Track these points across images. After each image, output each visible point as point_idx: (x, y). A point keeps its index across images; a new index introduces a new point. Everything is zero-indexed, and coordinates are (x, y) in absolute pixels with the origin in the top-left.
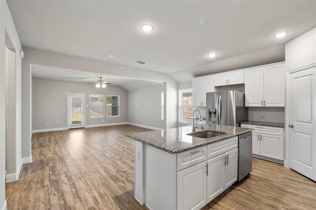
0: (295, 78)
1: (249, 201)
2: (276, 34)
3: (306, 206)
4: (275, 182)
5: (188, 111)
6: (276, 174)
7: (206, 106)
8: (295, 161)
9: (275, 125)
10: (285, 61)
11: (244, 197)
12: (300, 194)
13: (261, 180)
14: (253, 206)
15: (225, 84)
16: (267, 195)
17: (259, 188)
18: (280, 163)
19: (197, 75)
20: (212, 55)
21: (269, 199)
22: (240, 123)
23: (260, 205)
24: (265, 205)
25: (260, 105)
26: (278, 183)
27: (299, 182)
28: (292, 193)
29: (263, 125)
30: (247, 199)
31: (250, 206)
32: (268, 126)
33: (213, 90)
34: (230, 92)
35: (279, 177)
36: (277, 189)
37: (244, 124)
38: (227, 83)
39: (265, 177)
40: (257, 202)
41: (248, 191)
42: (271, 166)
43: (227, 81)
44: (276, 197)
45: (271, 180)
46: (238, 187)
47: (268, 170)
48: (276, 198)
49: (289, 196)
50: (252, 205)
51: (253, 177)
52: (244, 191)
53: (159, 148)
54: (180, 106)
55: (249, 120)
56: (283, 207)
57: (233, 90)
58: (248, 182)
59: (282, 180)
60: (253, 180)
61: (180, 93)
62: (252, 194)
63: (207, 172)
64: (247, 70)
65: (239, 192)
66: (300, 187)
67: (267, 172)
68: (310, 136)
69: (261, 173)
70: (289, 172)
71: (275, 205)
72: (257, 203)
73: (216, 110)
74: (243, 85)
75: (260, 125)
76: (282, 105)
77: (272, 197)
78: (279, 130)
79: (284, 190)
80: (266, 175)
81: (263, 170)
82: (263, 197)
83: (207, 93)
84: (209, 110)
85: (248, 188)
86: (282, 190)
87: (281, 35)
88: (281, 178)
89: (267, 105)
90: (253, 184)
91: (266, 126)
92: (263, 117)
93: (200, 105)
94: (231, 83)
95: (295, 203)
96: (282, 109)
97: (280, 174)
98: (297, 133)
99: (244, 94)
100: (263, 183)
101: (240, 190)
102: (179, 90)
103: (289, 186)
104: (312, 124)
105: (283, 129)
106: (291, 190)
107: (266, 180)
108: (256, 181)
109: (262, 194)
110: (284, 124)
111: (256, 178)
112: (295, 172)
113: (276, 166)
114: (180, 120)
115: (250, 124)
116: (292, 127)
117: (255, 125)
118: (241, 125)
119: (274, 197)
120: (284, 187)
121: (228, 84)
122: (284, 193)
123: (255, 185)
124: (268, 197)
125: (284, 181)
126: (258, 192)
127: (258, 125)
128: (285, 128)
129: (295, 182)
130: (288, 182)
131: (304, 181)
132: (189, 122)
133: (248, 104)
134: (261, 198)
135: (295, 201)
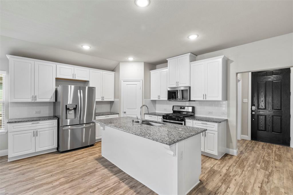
0: (127, 85)
25: (100, 100)
29: (109, 115)
37: (97, 116)
38: (73, 77)
73: (76, 106)
76: (112, 100)
84: (66, 106)
89: (105, 100)
94: (77, 78)
104: (136, 110)
105: (118, 115)
116: (126, 112)
117: (104, 115)
121: (74, 79)
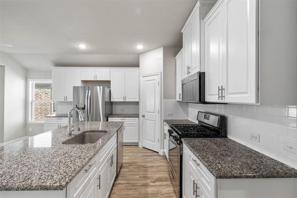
0: (146, 81)
1: (130, 191)
2: (137, 45)
3: (160, 173)
4: (139, 162)
5: (39, 107)
6: (137, 155)
7: (72, 101)
8: (146, 141)
9: (133, 116)
10: (139, 67)
11: (125, 189)
12: (154, 165)
13: (130, 164)
14: (134, 193)
15: (93, 79)
16: (138, 177)
17: (132, 173)
18: (136, 145)
19: (59, 64)
20: (83, 46)
21: (141, 180)
22: (107, 116)
23: (137, 189)
24: (140, 187)
25: (122, 100)
26: (141, 162)
27: (150, 156)
28: (150, 167)
29: (125, 117)
30: (128, 190)
31: (131, 196)
32: (129, 117)
33: (79, 84)
34: (97, 87)
35: (139, 156)
36: (142, 168)
37: (111, 117)
38: (95, 78)
39: (132, 160)
40: (135, 187)
41: (126, 180)
42: (132, 149)
43: (95, 76)
44: (143, 175)
45: (136, 162)
46: (117, 181)
47: (131, 154)
48: (144, 177)
49: (150, 170)
50: (132, 193)
51: (124, 165)
52: (123, 182)
53: (26, 188)
54: (30, 101)
55: (113, 113)
56: (150, 182)
57: (100, 86)
58: (122, 172)
59: (142, 159)
60: (125, 167)
61: (32, 83)
62: (130, 182)
63: (100, 186)
64: (113, 69)
65: (119, 186)
66: (152, 160)
67: (131, 155)
68: (154, 122)
69: (128, 158)
70: (143, 150)
71: (146, 182)
72: (135, 189)
73: (85, 105)
74: (109, 82)
75: (124, 117)
76: (137, 100)
77: (142, 177)
78: (136, 120)
79: (145, 166)
80: (132, 159)
81: (128, 154)
82: (137, 180)
83: (73, 87)
84: (76, 105)
85: (124, 177)
86: (145, 167)
87: (140, 47)
88: (141, 157)
89: (127, 100)
90: (126, 172)
91: (127, 117)
92: (123, 110)
93: (63, 100)
94: (98, 79)
95: (154, 174)
96: (137, 103)
97: (139, 154)
98: (147, 121)
99: (110, 90)
100: (132, 167)
101: (119, 183)
102: (29, 80)
103: (146, 162)
104: (155, 114)
105: (138, 118)
106: (149, 165)
107: (134, 163)
108: (127, 167)
109: (135, 178)
110: (138, 114)
111: (126, 165)
112: (146, 149)
113: (134, 148)
114: (30, 120)
115: (116, 117)
116: (144, 116)
117: (120, 117)
118: (109, 118)
119: (142, 176)
120: (145, 164)
121: (95, 80)
122: (146, 169)
123: (128, 172)
124: (140, 179)
125: (143, 159)
126: (132, 178)
127: (122, 117)
128: (139, 118)
129: (148, 157)
130: (145, 159)
131: (151, 154)
132: (47, 121)
133: (114, 99)
134: (136, 182)
135: (154, 172)
